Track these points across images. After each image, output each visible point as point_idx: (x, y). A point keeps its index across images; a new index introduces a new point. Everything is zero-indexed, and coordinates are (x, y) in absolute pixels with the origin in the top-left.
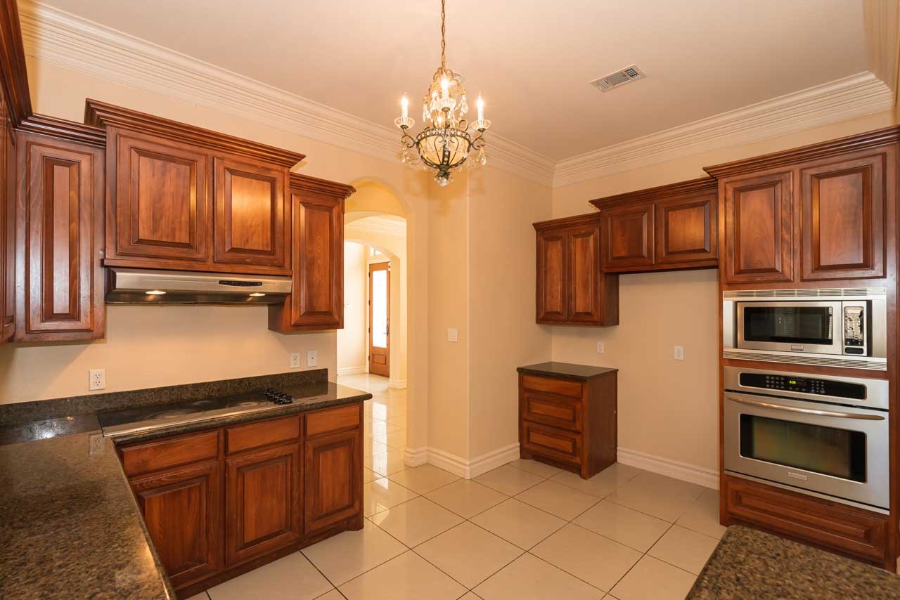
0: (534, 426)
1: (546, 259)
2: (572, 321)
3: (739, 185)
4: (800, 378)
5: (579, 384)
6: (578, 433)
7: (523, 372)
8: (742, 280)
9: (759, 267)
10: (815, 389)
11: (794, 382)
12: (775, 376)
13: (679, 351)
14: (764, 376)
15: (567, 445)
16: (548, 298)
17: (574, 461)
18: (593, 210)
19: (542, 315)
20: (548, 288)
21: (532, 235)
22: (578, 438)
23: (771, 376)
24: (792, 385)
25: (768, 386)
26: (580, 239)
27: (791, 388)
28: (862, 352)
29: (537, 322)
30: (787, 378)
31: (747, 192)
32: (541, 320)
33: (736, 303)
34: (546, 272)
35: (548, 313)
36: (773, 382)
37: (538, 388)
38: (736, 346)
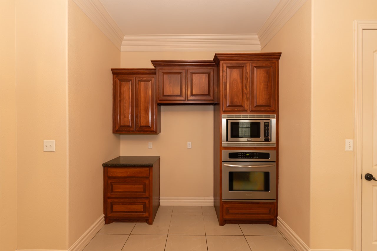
0: (116, 200)
1: (120, 93)
2: (138, 131)
3: (229, 65)
4: (250, 153)
5: (148, 169)
6: (147, 198)
7: (106, 166)
8: (230, 110)
9: (236, 104)
10: (255, 157)
11: (248, 155)
12: (242, 153)
13: (189, 144)
14: (238, 153)
15: (140, 207)
16: (122, 117)
17: (144, 216)
18: (152, 67)
19: (117, 128)
20: (122, 111)
21: (110, 76)
22: (147, 201)
23: (240, 153)
24: (248, 156)
25: (239, 157)
26: (143, 83)
27: (247, 157)
28: (269, 140)
29: (114, 132)
30: (246, 153)
31: (232, 69)
32: (116, 131)
33: (227, 120)
34: (120, 101)
35: (121, 126)
36: (241, 156)
37: (119, 175)
38: (227, 140)
